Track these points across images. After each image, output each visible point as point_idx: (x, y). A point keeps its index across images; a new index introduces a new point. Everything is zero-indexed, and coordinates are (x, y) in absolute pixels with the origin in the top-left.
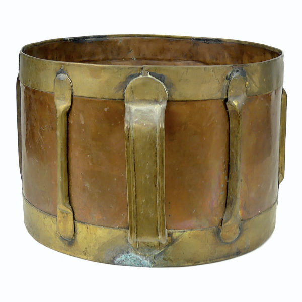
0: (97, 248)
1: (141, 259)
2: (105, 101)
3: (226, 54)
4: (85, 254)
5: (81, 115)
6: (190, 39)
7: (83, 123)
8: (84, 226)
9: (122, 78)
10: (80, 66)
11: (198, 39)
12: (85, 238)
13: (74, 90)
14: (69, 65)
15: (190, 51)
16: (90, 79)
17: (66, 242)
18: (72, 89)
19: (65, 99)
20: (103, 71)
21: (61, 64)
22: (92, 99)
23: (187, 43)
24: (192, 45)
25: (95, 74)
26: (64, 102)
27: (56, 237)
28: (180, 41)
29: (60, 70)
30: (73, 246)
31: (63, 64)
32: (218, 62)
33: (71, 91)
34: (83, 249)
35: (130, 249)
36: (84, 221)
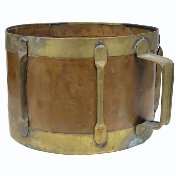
0: (120, 142)
1: (139, 140)
2: (126, 57)
3: (70, 31)
4: (113, 149)
5: (112, 68)
6: (49, 25)
7: (113, 72)
8: (113, 133)
9: (133, 42)
10: (112, 39)
11: (53, 24)
12: (113, 140)
13: (109, 54)
14: (106, 39)
15: (49, 31)
16: (119, 45)
17: (100, 146)
18: (108, 53)
19: (103, 60)
20: (126, 40)
21: (99, 39)
22: (120, 57)
23: (47, 27)
24: (50, 28)
25: (121, 42)
26: (102, 62)
27: (91, 146)
28: (43, 26)
29: (99, 43)
30: (105, 147)
31: (101, 39)
32: (66, 35)
33: (107, 54)
34: (112, 146)
35: (135, 137)
36: (112, 130)
